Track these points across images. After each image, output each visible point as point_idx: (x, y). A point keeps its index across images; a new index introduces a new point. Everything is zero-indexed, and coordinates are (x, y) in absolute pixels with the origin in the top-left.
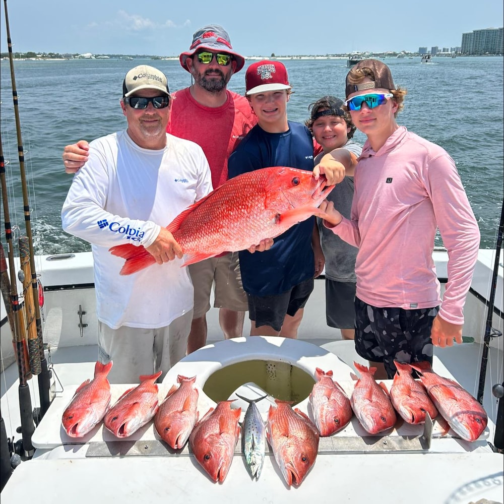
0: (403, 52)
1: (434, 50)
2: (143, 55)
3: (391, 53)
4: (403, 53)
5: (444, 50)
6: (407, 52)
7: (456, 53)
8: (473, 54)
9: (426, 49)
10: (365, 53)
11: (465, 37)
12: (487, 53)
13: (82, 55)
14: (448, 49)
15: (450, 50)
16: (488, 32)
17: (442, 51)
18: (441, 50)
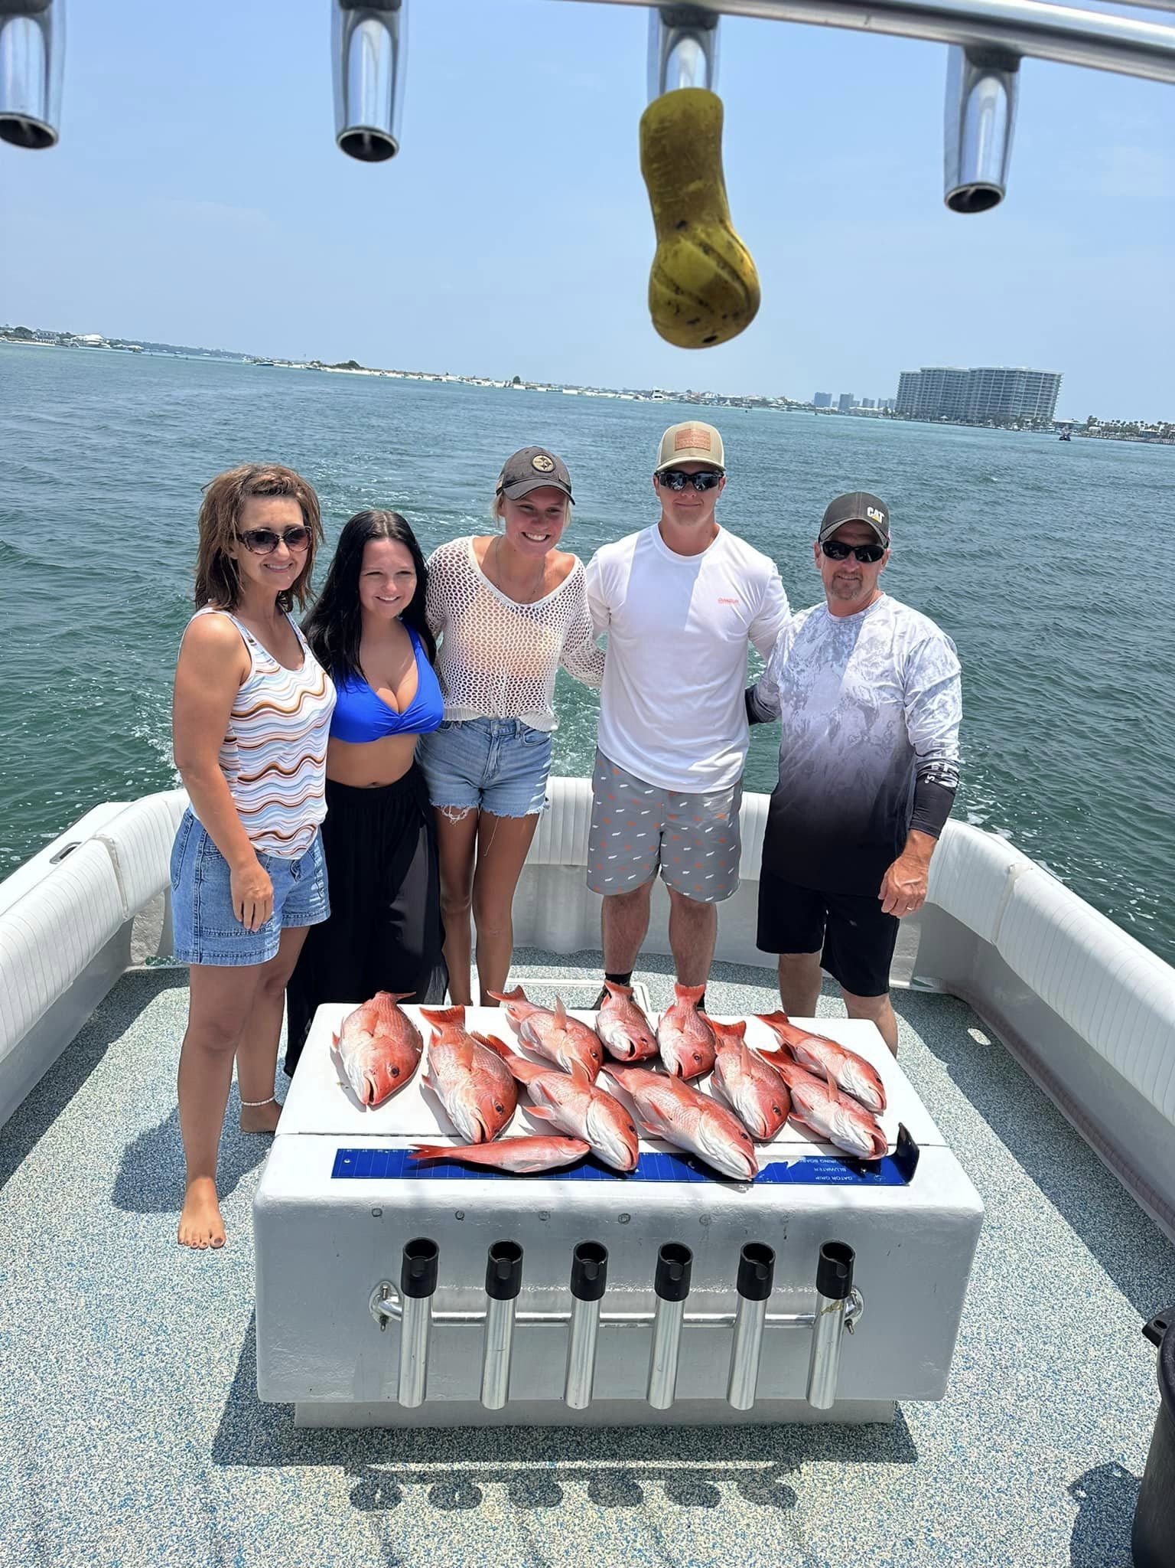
0: (782, 398)
1: (845, 399)
2: (237, 352)
3: (756, 398)
4: (780, 401)
5: (865, 402)
6: (789, 400)
7: (886, 410)
8: (916, 417)
9: (830, 396)
10: (704, 394)
11: (906, 379)
12: (944, 417)
13: (81, 338)
14: (873, 402)
15: (876, 405)
16: (950, 374)
17: (861, 404)
18: (859, 402)
